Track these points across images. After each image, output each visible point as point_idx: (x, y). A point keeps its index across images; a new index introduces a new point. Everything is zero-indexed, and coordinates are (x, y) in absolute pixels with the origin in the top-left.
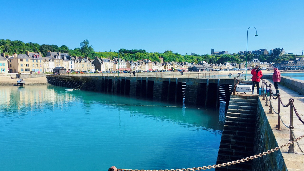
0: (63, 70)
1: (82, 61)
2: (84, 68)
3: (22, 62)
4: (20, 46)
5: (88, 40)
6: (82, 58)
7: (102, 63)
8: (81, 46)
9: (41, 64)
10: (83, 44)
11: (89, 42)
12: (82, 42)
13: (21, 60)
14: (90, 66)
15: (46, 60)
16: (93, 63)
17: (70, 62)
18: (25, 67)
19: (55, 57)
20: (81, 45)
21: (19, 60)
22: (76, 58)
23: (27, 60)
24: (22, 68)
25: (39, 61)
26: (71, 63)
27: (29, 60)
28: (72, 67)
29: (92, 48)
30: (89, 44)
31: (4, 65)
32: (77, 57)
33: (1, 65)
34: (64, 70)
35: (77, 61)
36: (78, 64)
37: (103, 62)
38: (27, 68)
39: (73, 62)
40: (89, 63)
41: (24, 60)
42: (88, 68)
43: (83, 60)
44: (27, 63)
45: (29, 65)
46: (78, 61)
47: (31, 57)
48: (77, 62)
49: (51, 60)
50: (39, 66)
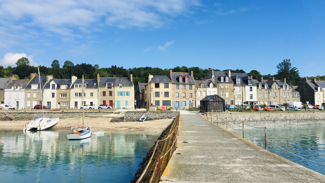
0: (216, 102)
1: (274, 85)
2: (277, 99)
3: (157, 90)
4: (196, 73)
5: (289, 60)
6: (274, 80)
7: (317, 89)
8: (278, 69)
9: (192, 91)
10: (281, 66)
11: (291, 62)
12: (280, 63)
13: (157, 86)
14: (291, 96)
15: (201, 85)
16: (296, 90)
17: (248, 88)
18: (162, 98)
19: (219, 79)
20: (278, 67)
21: (153, 85)
22: (262, 80)
23: (167, 86)
24: (157, 99)
25: (188, 87)
26: (251, 90)
27: (170, 85)
28: (251, 97)
29: (296, 70)
30: (290, 65)
31: (129, 95)
32: (264, 79)
33: (125, 95)
34: (219, 102)
35: (263, 86)
36: (265, 91)
37: (319, 88)
38: (167, 99)
39: (254, 88)
40: (288, 89)
41: (162, 85)
42: (286, 99)
43: (275, 83)
44: (167, 90)
45: (170, 94)
46: (265, 86)
47: (173, 80)
48: (263, 88)
49: (211, 85)
50: (188, 96)
